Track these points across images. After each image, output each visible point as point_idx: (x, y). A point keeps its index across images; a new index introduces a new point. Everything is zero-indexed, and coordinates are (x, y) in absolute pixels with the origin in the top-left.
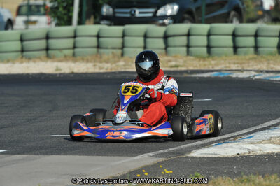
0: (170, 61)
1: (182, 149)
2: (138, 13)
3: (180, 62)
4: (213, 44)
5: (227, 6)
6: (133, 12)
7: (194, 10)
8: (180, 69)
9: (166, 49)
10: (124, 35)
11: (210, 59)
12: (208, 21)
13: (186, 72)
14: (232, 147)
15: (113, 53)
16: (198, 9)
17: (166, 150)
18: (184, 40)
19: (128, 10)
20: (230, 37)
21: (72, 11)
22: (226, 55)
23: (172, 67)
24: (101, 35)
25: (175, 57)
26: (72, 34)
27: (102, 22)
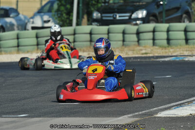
0: (141, 50)
1: (151, 112)
2: (118, 17)
3: (149, 50)
4: (171, 37)
5: (180, 10)
6: (115, 16)
7: (157, 14)
8: (148, 55)
9: (138, 41)
10: (109, 33)
11: (169, 48)
12: (167, 22)
13: (153, 57)
14: (186, 109)
16: (161, 13)
17: (140, 113)
18: (150, 35)
19: (112, 15)
20: (183, 33)
21: (72, 16)
22: (180, 45)
23: (143, 54)
24: (93, 33)
25: (145, 47)
26: (73, 32)
27: (93, 24)
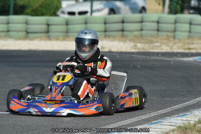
10: (176, 22)
15: (167, 36)
24: (160, 21)
26: (140, 20)
